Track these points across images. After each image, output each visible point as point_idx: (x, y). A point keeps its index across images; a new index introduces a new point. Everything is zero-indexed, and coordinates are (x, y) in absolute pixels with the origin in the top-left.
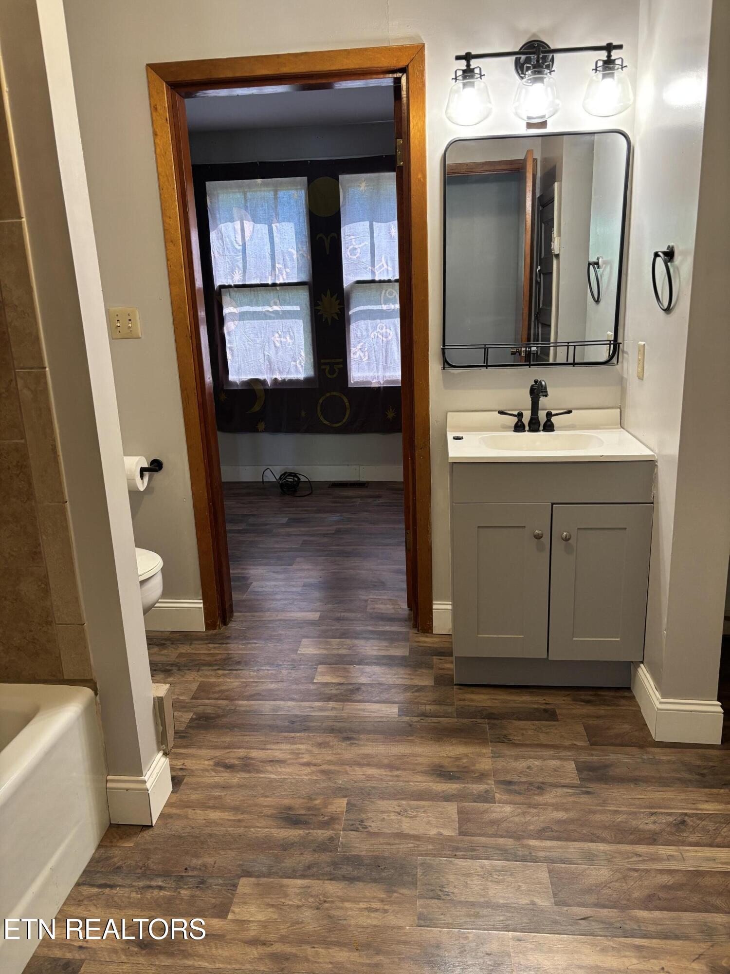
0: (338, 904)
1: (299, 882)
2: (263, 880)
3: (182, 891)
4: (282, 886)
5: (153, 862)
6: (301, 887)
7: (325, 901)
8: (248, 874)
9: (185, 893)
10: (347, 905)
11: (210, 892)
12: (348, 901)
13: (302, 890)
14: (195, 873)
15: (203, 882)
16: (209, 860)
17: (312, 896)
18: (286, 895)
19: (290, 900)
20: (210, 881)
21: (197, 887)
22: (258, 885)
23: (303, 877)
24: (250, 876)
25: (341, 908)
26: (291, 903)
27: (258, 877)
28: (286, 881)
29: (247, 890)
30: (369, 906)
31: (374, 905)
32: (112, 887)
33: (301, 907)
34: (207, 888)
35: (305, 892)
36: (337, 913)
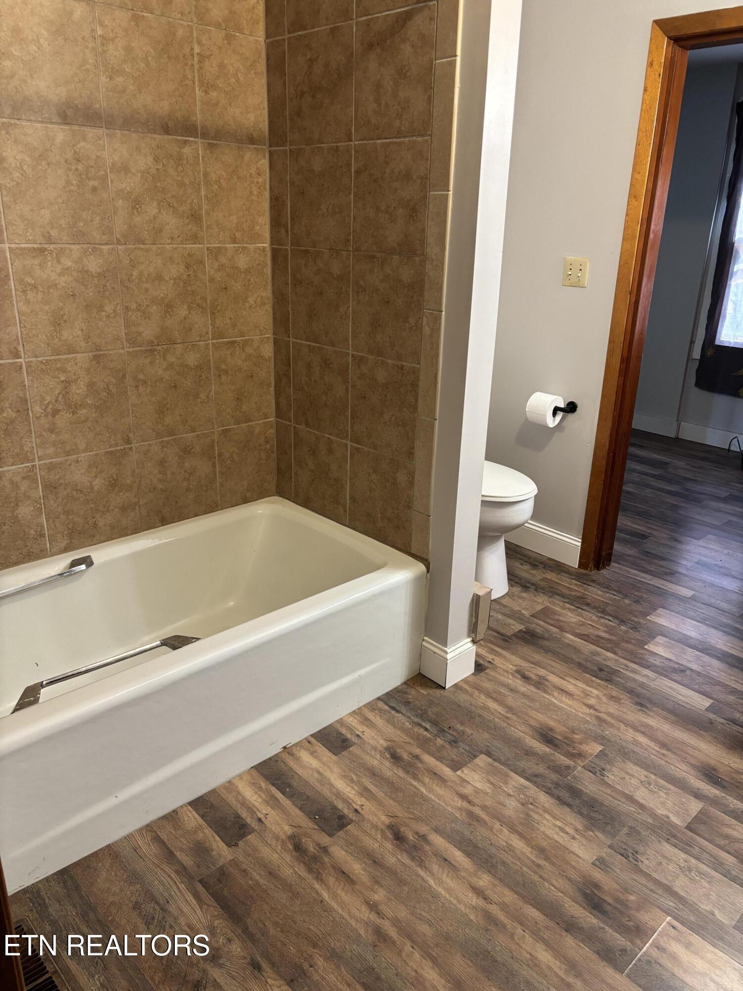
0: (540, 811)
1: (522, 781)
2: (496, 764)
3: (438, 739)
4: (507, 776)
5: (431, 711)
6: (521, 785)
7: (532, 804)
8: (489, 754)
9: (439, 741)
10: (547, 816)
11: (456, 750)
12: (549, 813)
13: (519, 787)
14: (454, 733)
15: (455, 742)
16: (469, 731)
17: (524, 794)
18: (506, 783)
19: (507, 787)
20: (461, 744)
21: (450, 743)
22: (491, 765)
23: (527, 779)
24: (490, 757)
25: (541, 815)
26: (506, 789)
27: (495, 760)
28: (512, 774)
29: (481, 764)
30: (563, 826)
31: (567, 829)
32: (397, 711)
33: (511, 796)
34: (456, 747)
35: (521, 789)
36: (536, 816)
